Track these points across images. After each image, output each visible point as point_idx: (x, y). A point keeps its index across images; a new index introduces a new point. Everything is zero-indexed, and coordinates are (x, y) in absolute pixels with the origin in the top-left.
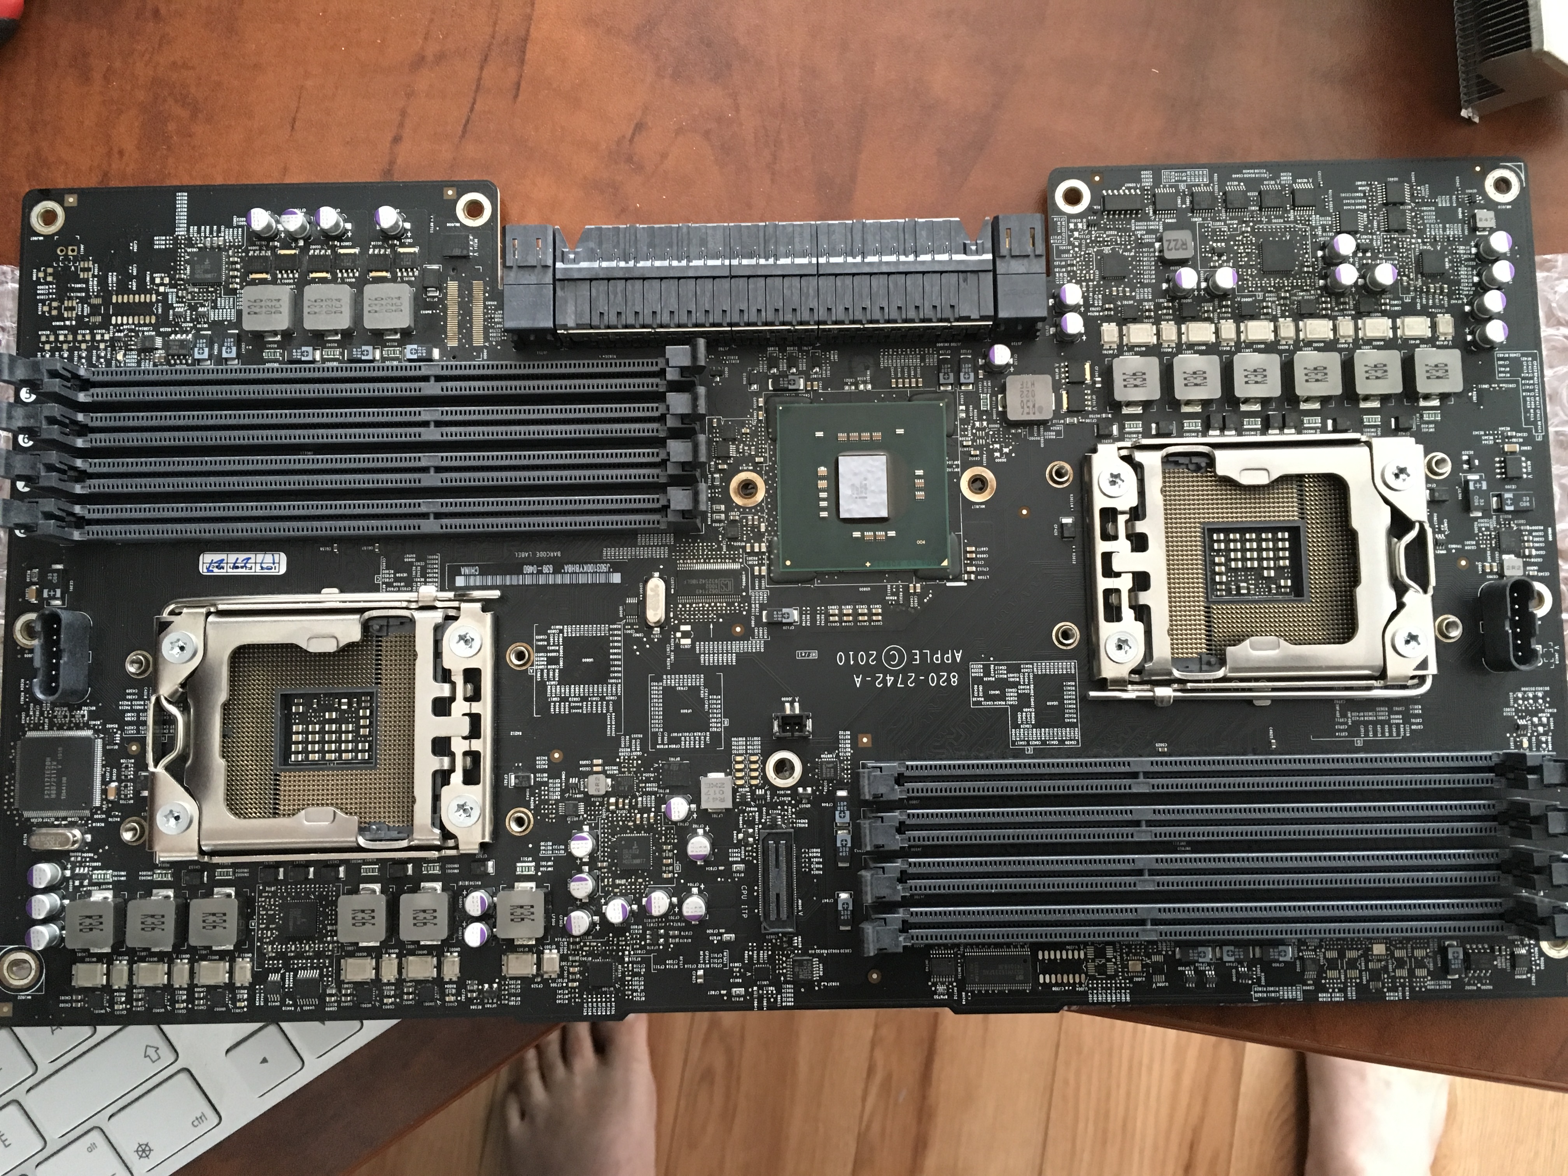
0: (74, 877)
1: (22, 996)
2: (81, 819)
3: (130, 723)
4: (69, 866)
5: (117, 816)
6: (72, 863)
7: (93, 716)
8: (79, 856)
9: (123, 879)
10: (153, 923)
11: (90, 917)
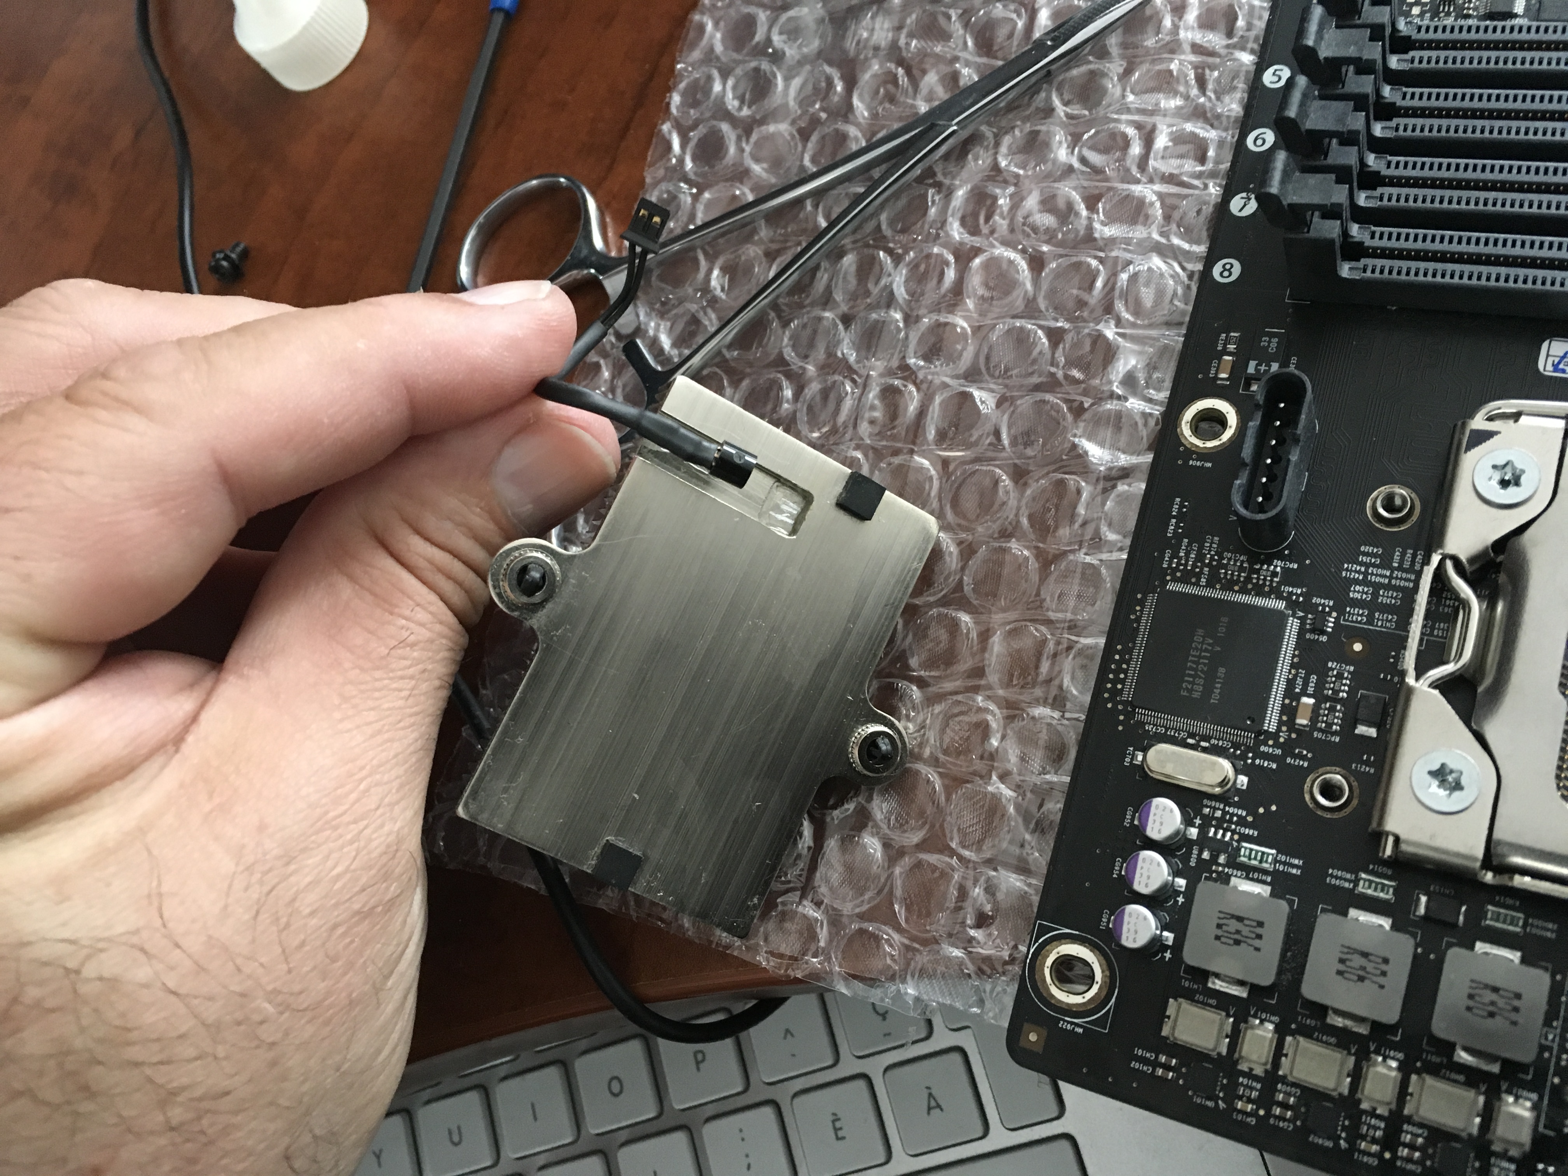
0: (1203, 841)
1: (1066, 1024)
2: (1236, 746)
3: (1360, 604)
4: (1198, 821)
5: (1304, 758)
7: (1289, 577)
8: (1219, 809)
9: (1294, 871)
10: (1363, 968)
11: (1240, 919)
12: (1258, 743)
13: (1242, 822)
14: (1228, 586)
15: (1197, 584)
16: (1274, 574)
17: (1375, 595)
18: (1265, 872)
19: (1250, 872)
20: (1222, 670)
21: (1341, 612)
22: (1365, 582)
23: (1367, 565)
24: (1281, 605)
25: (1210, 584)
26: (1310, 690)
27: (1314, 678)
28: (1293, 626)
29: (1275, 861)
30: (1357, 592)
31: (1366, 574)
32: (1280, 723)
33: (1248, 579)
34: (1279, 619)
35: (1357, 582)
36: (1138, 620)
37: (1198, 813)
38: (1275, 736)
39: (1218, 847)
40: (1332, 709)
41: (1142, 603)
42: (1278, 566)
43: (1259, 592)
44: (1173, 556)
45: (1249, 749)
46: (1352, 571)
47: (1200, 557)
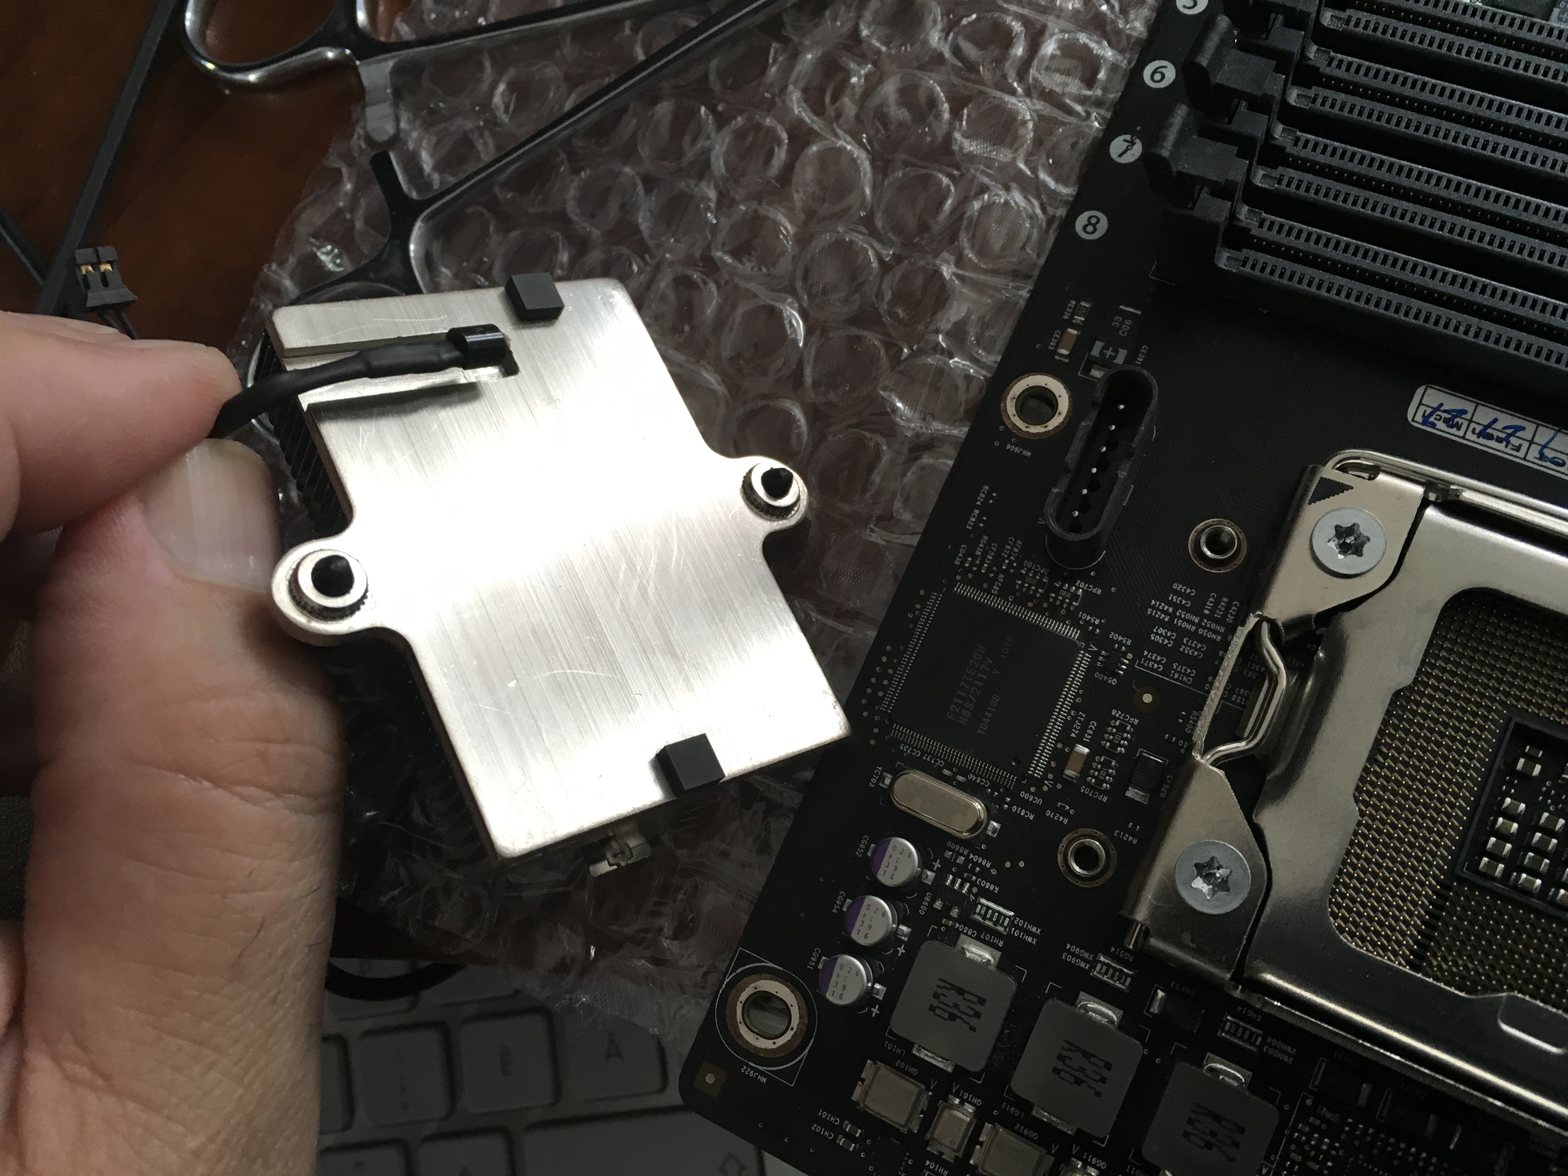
0: (938, 888)
1: (749, 1070)
2: (995, 787)
3: (1159, 649)
4: (937, 865)
5: (1065, 814)
6: (946, 863)
7: (1090, 603)
8: (962, 855)
9: (1030, 939)
10: (1082, 1070)
11: (961, 992)
12: (1019, 787)
13: (984, 874)
14: (1022, 600)
15: (988, 591)
16: (1075, 597)
17: (1178, 642)
18: (998, 935)
19: (983, 934)
20: (996, 699)
21: (1138, 655)
22: (1170, 626)
23: (1177, 607)
24: (1074, 634)
25: (1003, 594)
26: (1087, 738)
27: (1093, 724)
28: (1083, 660)
29: (1012, 924)
30: (1159, 635)
31: (1173, 616)
32: (1048, 769)
33: (1045, 596)
34: (1069, 649)
35: (1161, 623)
36: (915, 620)
37: (940, 855)
38: (1039, 783)
39: (953, 898)
40: (1106, 765)
41: (923, 601)
42: (1080, 588)
43: (1054, 613)
44: (970, 553)
45: (1008, 792)
46: (1159, 609)
47: (998, 561)
